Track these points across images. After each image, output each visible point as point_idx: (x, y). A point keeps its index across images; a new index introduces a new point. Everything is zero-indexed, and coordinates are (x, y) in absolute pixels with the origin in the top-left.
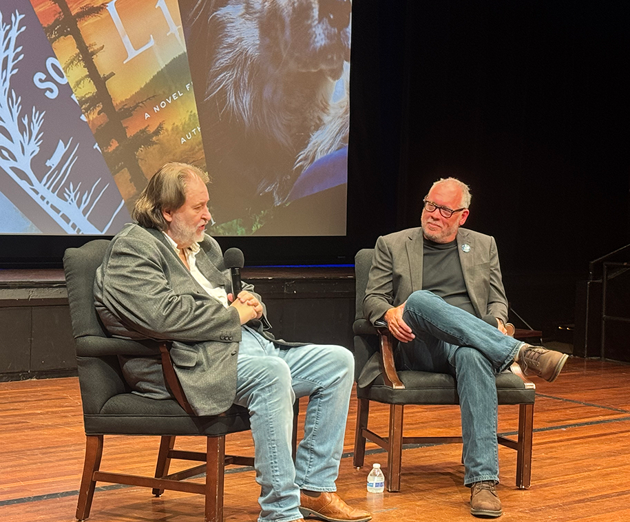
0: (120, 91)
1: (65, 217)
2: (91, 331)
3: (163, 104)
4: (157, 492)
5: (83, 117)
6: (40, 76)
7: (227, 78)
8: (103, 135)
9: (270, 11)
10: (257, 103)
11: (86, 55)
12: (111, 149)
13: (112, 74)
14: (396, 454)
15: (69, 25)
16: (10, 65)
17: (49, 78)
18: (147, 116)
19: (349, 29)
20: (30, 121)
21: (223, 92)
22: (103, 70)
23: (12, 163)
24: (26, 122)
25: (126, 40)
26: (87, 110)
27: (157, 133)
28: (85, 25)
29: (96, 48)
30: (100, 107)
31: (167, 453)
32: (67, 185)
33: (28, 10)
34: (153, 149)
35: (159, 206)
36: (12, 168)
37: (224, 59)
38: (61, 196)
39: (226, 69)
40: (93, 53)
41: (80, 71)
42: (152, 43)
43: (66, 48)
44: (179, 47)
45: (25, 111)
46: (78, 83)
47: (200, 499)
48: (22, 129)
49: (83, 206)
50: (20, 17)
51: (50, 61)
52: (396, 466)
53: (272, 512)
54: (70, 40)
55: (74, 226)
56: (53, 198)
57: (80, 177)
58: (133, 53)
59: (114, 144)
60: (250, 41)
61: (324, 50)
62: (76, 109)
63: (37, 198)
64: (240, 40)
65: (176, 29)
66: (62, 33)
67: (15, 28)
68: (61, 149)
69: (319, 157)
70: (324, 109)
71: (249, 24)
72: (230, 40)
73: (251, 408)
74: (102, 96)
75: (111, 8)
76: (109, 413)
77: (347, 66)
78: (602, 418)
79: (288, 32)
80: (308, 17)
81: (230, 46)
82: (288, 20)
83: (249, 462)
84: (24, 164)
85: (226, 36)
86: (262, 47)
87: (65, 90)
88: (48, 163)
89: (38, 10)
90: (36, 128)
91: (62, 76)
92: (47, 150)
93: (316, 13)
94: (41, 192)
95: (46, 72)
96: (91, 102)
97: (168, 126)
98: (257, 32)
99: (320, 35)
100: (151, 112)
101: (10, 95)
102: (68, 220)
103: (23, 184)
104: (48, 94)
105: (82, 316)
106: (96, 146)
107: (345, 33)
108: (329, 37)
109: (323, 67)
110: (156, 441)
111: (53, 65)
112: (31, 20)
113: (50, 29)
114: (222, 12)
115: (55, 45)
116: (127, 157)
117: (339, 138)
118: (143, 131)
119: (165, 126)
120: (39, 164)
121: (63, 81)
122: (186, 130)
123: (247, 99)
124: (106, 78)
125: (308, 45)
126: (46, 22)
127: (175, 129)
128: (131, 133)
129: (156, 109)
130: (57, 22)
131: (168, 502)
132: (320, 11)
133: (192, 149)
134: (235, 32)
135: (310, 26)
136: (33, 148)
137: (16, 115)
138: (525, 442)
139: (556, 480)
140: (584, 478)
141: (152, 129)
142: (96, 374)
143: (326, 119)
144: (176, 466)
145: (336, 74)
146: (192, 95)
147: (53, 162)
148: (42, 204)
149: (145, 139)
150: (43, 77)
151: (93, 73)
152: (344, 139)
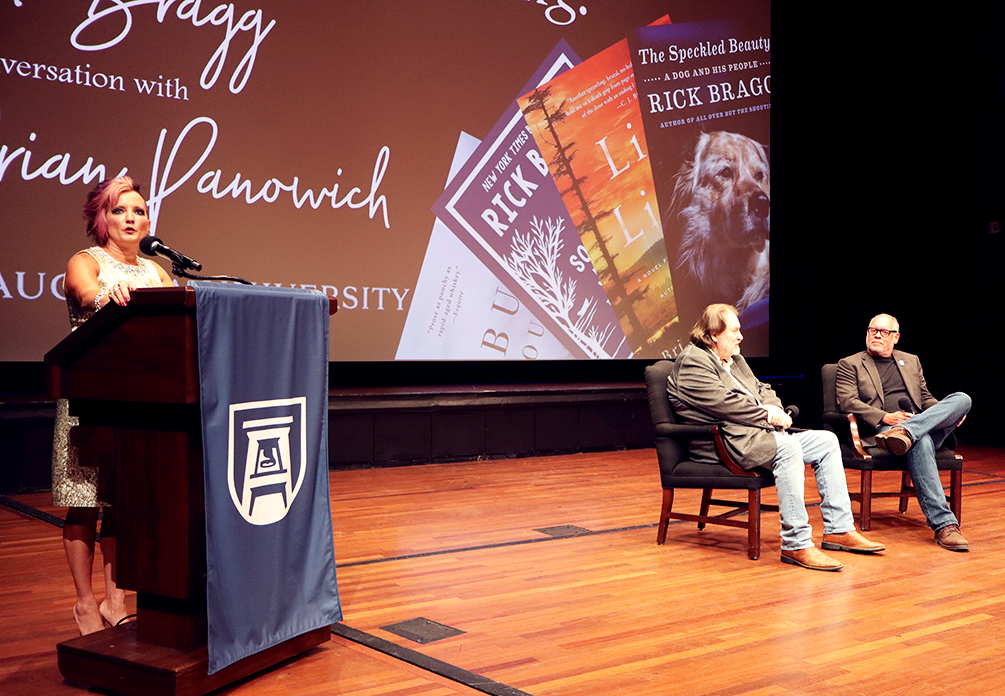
0: (623, 265)
1: (589, 348)
2: (665, 420)
3: (649, 273)
4: (701, 526)
5: (600, 283)
6: (574, 257)
7: (689, 254)
8: (613, 293)
9: (717, 208)
10: (709, 270)
11: (601, 243)
12: (617, 303)
13: (617, 254)
14: (865, 503)
15: (590, 224)
16: (556, 251)
17: (579, 259)
18: (639, 280)
19: (769, 218)
20: (568, 286)
21: (687, 263)
22: (611, 253)
23: (557, 314)
24: (565, 287)
25: (626, 232)
26: (602, 278)
27: (645, 291)
28: (600, 224)
29: (607, 238)
30: (610, 276)
31: (707, 502)
32: (590, 327)
33: (566, 216)
34: (644, 302)
35: (708, 333)
36: (557, 317)
37: (688, 242)
38: (587, 334)
39: (688, 248)
40: (605, 242)
41: (598, 253)
42: (642, 233)
43: (589, 238)
44: (658, 234)
45: (565, 281)
46: (596, 261)
47: (744, 532)
48: (563, 291)
49: (600, 341)
50: (561, 221)
51: (580, 247)
52: (865, 512)
53: (791, 542)
54: (591, 234)
55: (595, 354)
56: (582, 336)
57: (599, 322)
58: (630, 240)
59: (619, 300)
60: (704, 229)
61: (752, 232)
62: (596, 278)
63: (572, 336)
64: (697, 228)
65: (656, 223)
66: (587, 230)
67: (559, 228)
68: (587, 304)
69: (750, 304)
70: (753, 272)
71: (703, 218)
72: (691, 229)
73: (775, 472)
74: (611, 268)
75: (617, 212)
76: (679, 473)
77: (768, 243)
78: (981, 481)
79: (728, 221)
80: (742, 211)
81: (691, 232)
82: (728, 214)
83: (776, 509)
84: (564, 314)
85: (689, 226)
86: (713, 232)
87: (589, 266)
88: (579, 313)
89: (572, 215)
90: (571, 291)
91: (587, 257)
92: (578, 305)
93: (746, 208)
94: (575, 332)
95: (577, 255)
96: (605, 273)
97: (652, 287)
98: (708, 223)
99: (749, 224)
100: (641, 277)
101: (556, 271)
102: (591, 350)
103: (564, 327)
104: (578, 269)
105: (660, 410)
106: (608, 301)
107: (766, 221)
108: (755, 224)
109: (752, 244)
110: (701, 492)
111: (582, 251)
112: (568, 223)
113: (580, 227)
114: (686, 210)
115: (582, 237)
116: (627, 308)
117: (763, 291)
118: (637, 290)
119: (650, 287)
120: (573, 314)
121: (587, 260)
122: (663, 289)
123: (702, 267)
124: (614, 257)
125: (741, 229)
126: (577, 223)
127: (657, 288)
128: (629, 292)
129: (645, 276)
130: (583, 223)
131: (709, 533)
132: (749, 207)
133: (667, 302)
134: (694, 223)
135: (743, 217)
136: (570, 303)
137: (559, 283)
138: (956, 496)
139: (972, 523)
140: (992, 522)
141: (642, 289)
142: (669, 449)
143: (754, 278)
144: (714, 511)
145: (761, 249)
146: (668, 265)
147: (581, 313)
148: (575, 340)
149: (638, 296)
150: (576, 258)
151: (606, 254)
152: (766, 292)
